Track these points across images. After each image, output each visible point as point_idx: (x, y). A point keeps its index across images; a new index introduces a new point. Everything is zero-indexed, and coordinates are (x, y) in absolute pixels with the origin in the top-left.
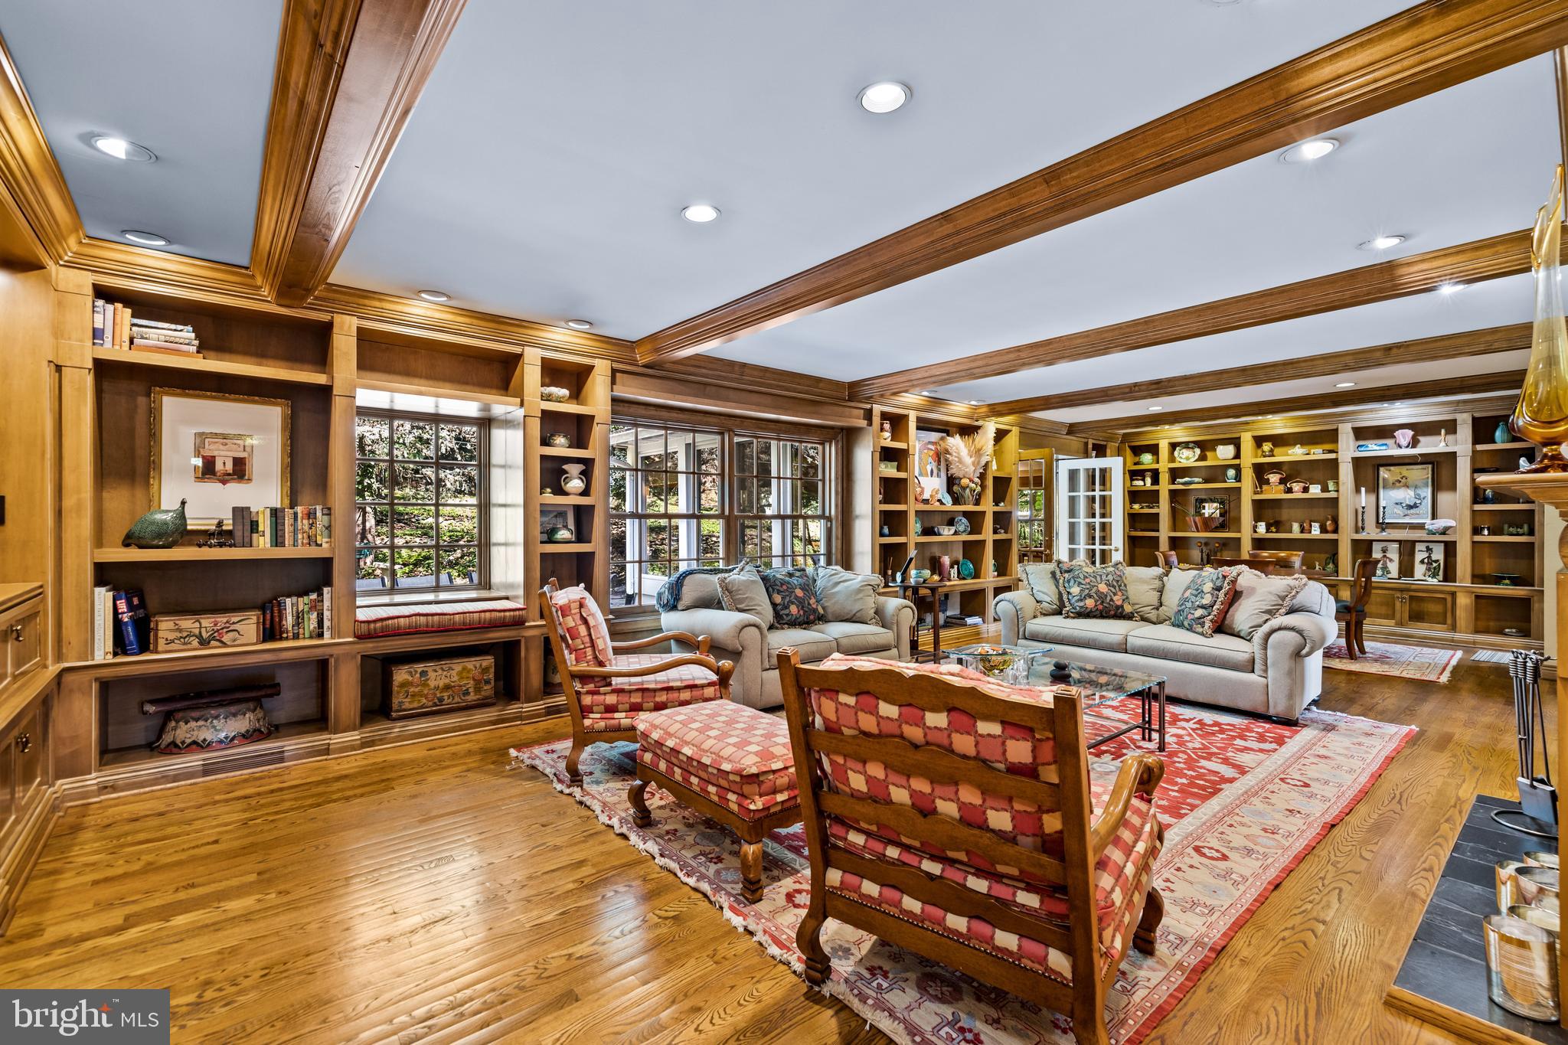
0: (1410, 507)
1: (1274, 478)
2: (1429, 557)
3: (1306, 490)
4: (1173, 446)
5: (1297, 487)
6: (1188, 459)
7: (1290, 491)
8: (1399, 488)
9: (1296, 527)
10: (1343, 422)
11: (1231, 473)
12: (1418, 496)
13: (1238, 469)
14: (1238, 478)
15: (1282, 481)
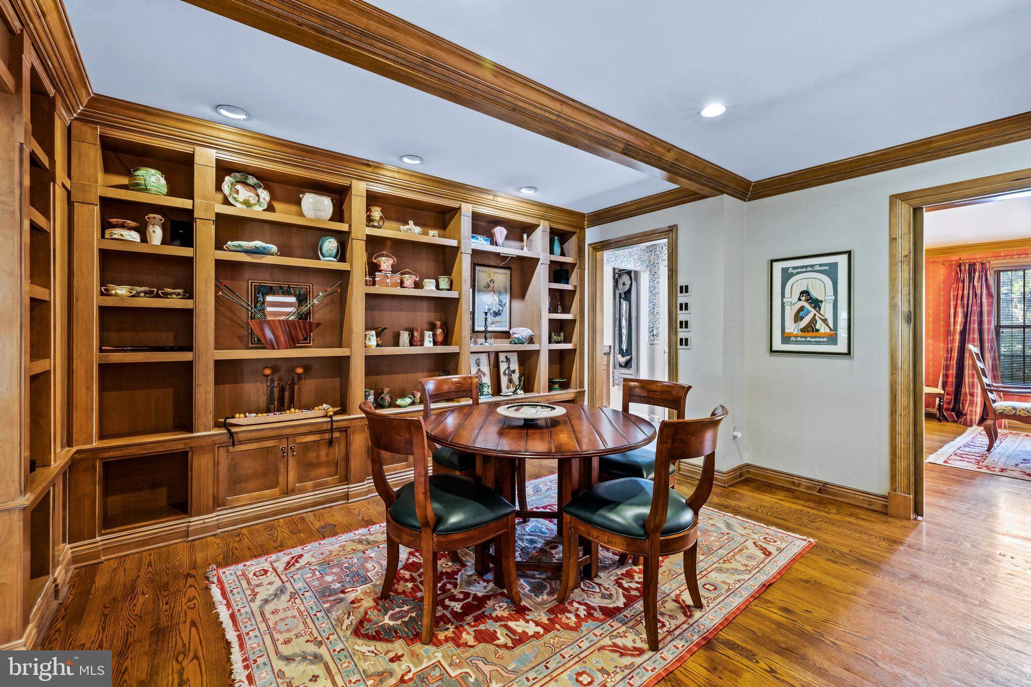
0: (497, 314)
1: (386, 263)
2: (509, 368)
3: (418, 285)
4: (223, 169)
5: (409, 280)
6: (247, 203)
7: (402, 284)
8: (489, 292)
9: (405, 337)
10: (466, 201)
11: (330, 245)
12: (501, 304)
13: (343, 239)
14: (342, 254)
15: (394, 271)
